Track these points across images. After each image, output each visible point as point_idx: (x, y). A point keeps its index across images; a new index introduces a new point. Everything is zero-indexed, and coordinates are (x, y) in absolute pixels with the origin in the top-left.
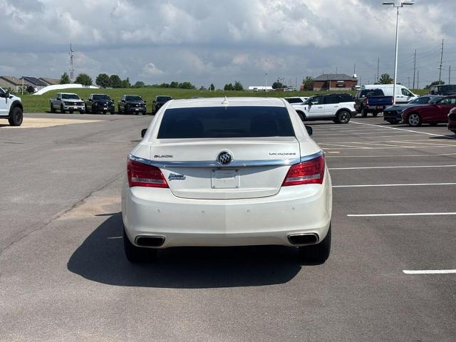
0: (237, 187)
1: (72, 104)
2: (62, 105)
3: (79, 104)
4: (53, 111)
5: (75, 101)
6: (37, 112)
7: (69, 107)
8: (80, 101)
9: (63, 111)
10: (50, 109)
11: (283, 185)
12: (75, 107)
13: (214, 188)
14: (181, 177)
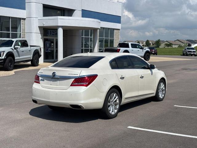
0: (57, 85)
1: (191, 52)
2: (186, 52)
3: (194, 52)
4: (184, 55)
5: (193, 50)
6: (177, 55)
7: (189, 53)
8: (195, 50)
9: (187, 55)
10: (182, 54)
11: (71, 86)
12: (192, 53)
13: (51, 85)
14: (43, 80)
